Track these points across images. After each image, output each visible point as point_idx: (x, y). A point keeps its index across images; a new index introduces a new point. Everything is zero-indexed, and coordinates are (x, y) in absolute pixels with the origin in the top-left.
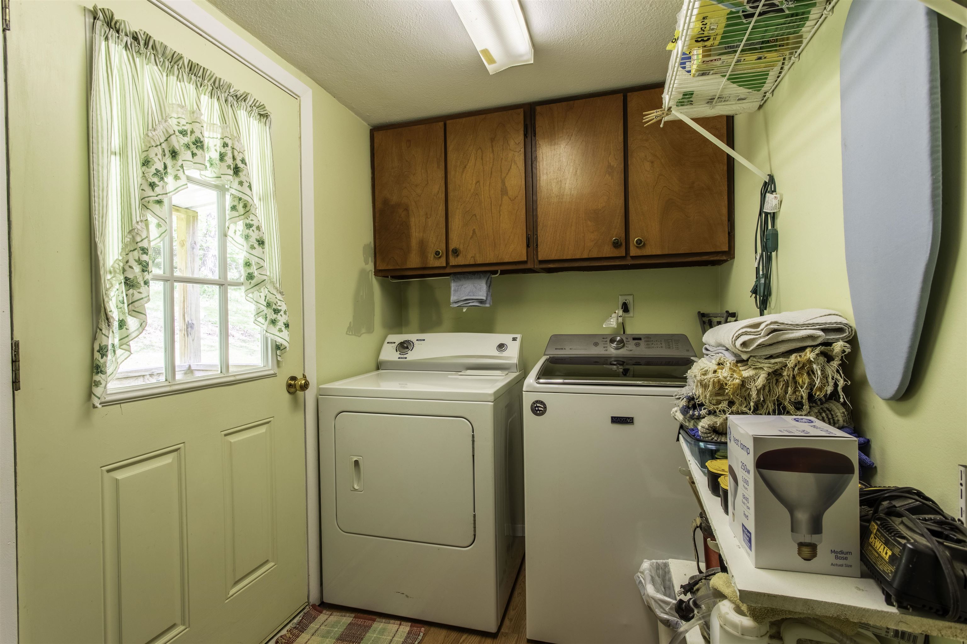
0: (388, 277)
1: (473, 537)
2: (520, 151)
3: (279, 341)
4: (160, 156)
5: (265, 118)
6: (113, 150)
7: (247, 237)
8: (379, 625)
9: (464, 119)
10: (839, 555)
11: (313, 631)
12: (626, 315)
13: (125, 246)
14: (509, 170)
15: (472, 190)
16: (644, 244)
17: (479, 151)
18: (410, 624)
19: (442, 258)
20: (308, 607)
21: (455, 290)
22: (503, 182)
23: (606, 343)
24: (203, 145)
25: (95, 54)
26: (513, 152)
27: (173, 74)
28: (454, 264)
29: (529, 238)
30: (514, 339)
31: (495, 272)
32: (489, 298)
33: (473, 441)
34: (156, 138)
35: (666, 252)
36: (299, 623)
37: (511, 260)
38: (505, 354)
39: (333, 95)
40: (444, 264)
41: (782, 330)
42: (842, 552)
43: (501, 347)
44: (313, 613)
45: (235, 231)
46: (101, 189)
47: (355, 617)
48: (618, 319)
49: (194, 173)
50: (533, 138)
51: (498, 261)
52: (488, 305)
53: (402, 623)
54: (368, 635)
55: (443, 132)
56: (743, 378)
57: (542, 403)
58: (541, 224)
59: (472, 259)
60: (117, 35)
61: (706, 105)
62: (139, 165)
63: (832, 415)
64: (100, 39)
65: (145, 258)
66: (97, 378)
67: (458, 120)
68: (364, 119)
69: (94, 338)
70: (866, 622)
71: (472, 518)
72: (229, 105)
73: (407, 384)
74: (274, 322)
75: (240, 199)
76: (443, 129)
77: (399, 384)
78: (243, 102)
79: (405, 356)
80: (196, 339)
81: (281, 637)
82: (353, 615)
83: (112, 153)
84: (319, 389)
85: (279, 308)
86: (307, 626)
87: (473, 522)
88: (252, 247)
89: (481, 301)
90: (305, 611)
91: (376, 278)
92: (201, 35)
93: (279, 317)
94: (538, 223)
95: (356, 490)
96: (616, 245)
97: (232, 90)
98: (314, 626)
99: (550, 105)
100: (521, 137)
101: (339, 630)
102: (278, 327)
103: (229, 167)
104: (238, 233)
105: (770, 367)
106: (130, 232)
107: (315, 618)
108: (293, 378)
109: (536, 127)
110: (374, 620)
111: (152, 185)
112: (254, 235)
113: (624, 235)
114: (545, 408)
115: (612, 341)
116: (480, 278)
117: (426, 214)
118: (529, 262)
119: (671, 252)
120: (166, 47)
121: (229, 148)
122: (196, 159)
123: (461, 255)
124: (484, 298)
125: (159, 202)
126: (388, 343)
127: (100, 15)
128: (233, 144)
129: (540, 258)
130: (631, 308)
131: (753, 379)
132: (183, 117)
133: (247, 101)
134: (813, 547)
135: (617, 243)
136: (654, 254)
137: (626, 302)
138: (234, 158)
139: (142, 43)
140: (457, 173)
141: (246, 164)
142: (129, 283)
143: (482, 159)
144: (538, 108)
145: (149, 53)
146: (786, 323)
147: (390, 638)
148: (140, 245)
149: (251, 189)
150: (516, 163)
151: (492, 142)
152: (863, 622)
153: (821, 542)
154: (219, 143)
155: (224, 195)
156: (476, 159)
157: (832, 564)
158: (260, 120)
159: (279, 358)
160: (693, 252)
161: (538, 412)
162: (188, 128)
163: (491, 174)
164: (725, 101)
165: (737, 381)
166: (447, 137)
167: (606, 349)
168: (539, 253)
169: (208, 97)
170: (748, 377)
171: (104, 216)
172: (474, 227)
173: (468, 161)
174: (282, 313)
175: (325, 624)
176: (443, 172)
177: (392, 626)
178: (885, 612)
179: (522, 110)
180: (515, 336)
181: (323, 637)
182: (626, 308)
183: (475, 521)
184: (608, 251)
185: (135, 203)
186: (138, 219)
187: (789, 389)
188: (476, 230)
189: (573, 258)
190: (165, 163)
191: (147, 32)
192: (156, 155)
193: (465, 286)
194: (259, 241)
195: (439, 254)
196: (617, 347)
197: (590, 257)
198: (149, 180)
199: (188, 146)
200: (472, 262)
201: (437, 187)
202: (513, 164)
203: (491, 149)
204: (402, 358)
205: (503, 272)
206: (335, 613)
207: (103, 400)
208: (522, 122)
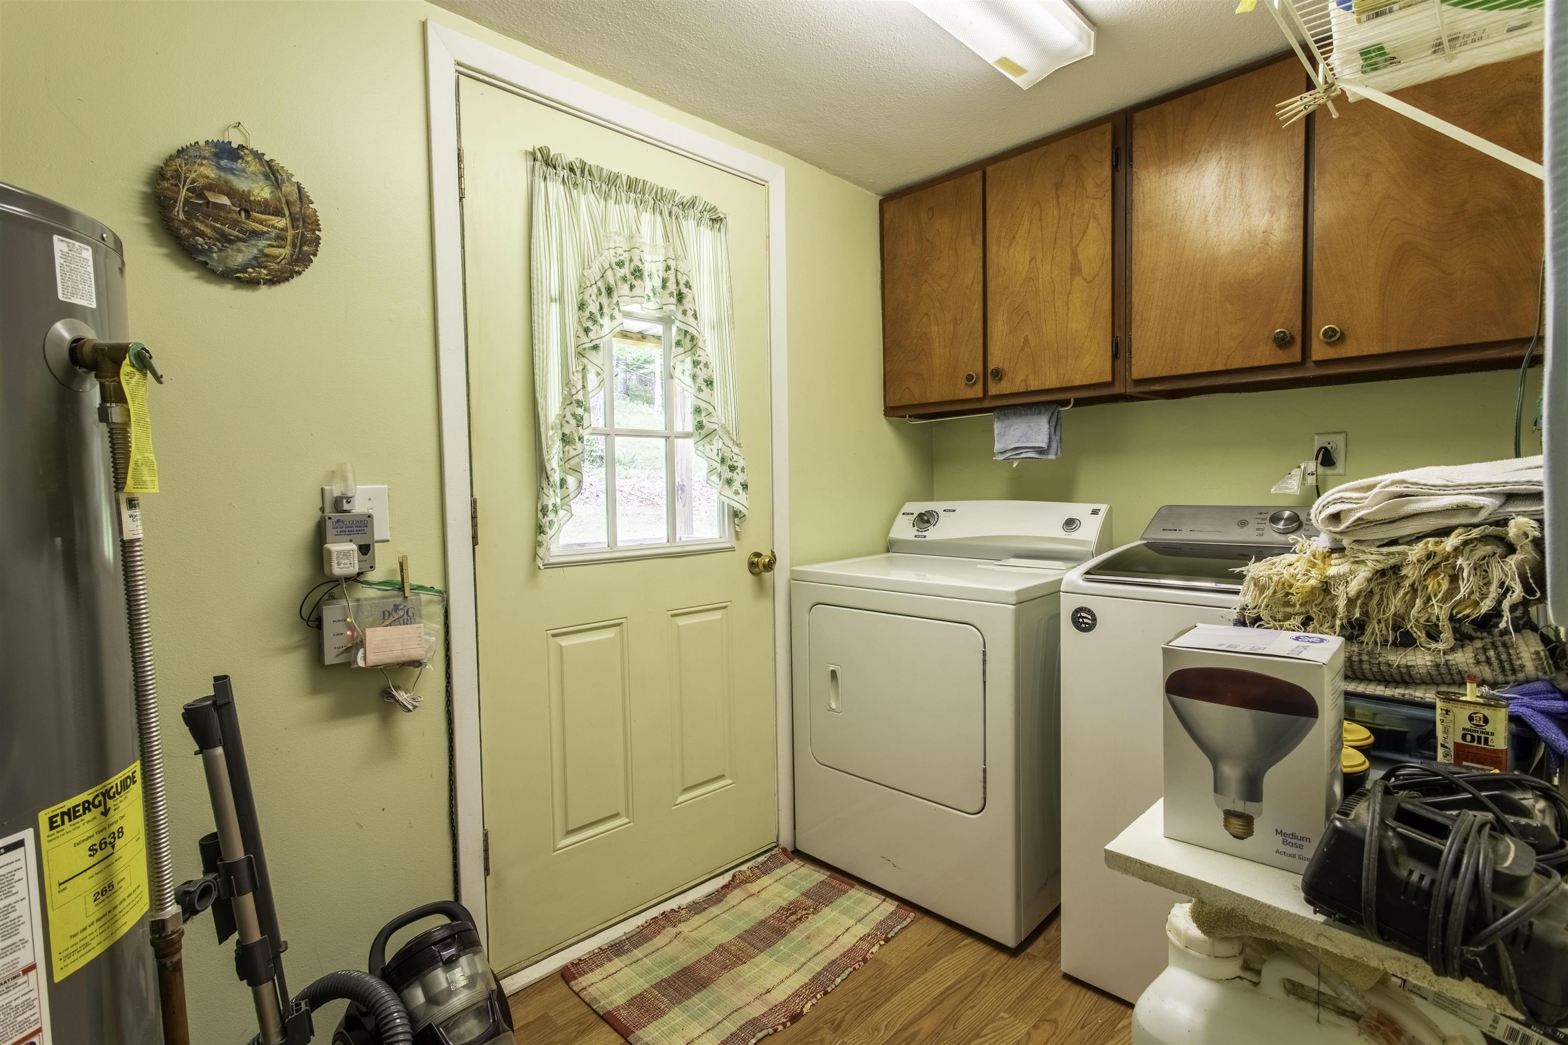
0: (905, 417)
1: (982, 802)
2: (1105, 196)
3: (737, 506)
4: (594, 297)
5: (719, 223)
6: (553, 297)
7: (694, 377)
8: (857, 893)
9: (1013, 160)
10: (1289, 840)
11: (778, 877)
12: (1329, 471)
13: (564, 399)
14: (1085, 232)
15: (1024, 274)
16: (1342, 334)
17: (1037, 207)
18: (897, 903)
19: (977, 385)
20: (776, 849)
21: (1000, 434)
22: (1075, 255)
23: (1264, 522)
24: (642, 274)
25: (535, 199)
26: (1092, 200)
27: (611, 198)
28: (994, 394)
29: (1117, 344)
30: (1095, 512)
31: (1065, 403)
32: (1054, 445)
33: (984, 661)
34: (591, 277)
35: (1392, 348)
36: (763, 864)
37: (1085, 382)
38: (1075, 535)
39: (817, 167)
40: (981, 395)
41: (1414, 496)
42: (1293, 836)
43: (1070, 523)
44: (783, 857)
45: (684, 371)
46: (541, 341)
47: (830, 876)
48: (1304, 479)
49: (634, 308)
50: (1129, 169)
51: (1064, 385)
52: (1052, 457)
53: (887, 899)
54: (840, 900)
55: (981, 186)
56: (1326, 577)
57: (1089, 611)
58: (1137, 318)
59: (1023, 383)
60: (555, 171)
61: (1434, 56)
62: (576, 308)
63: (1509, 654)
64: (539, 182)
65: (580, 411)
66: (540, 538)
67: (1003, 163)
68: (868, 188)
69: (538, 498)
70: (1272, 926)
71: (982, 774)
72: (674, 218)
73: (925, 576)
74: (729, 482)
75: (686, 332)
76: (981, 181)
77: (916, 575)
78: (691, 209)
79: (924, 534)
80: (687, 504)
81: (740, 872)
82: (829, 873)
83: (552, 300)
84: (792, 572)
85: (735, 464)
86: (771, 870)
87: (982, 779)
88: (700, 390)
89: (1040, 451)
90: (773, 852)
91: (886, 419)
92: (642, 141)
93: (735, 476)
94: (1133, 316)
95: (832, 710)
96: (1283, 342)
97: (677, 199)
98: (779, 872)
99: (1159, 106)
100: (1107, 171)
101: (807, 885)
102: (734, 488)
103: (671, 294)
104: (687, 373)
105: (1378, 561)
106: (567, 385)
107: (783, 864)
108: (758, 555)
109: (1134, 149)
110: (853, 887)
111: (587, 330)
112: (702, 375)
113: (1299, 323)
114: (1094, 619)
115: (1275, 519)
116: (1039, 413)
117: (955, 319)
118: (1117, 384)
119: (1403, 348)
120: (602, 169)
121: (673, 271)
122: (636, 291)
123: (1006, 379)
124: (1044, 445)
125: (596, 347)
126: (903, 514)
127: (539, 155)
128: (676, 265)
129: (1136, 375)
130: (1339, 458)
131: (1345, 579)
132: (621, 245)
133: (695, 208)
134: (1248, 822)
135: (1283, 339)
136: (1364, 353)
137: (1329, 447)
138: (678, 283)
139: (578, 172)
140: (1001, 249)
141: (690, 288)
142: (566, 440)
143: (1040, 219)
144: (1138, 116)
145: (585, 181)
146: (1423, 482)
147: (866, 911)
148: (575, 397)
149: (696, 318)
150: (1096, 218)
151: (1057, 189)
152: (1267, 925)
153: (1260, 814)
154: (662, 267)
155: (670, 329)
156: (1031, 222)
157: (1277, 851)
158: (713, 226)
159: (738, 528)
160: (1457, 343)
161: (1083, 625)
162: (625, 257)
163: (1055, 243)
164: (1473, 41)
165: (1313, 582)
166: (987, 193)
167: (1261, 532)
168: (1133, 368)
169: (650, 213)
170: (1334, 577)
171: (545, 370)
172: (1027, 333)
173: (1019, 227)
174: (739, 470)
175: (794, 873)
176: (980, 251)
177: (874, 899)
178: (1300, 917)
179: (1109, 124)
180: (1096, 506)
181: (787, 886)
182: (1327, 458)
183: (985, 778)
184: (1265, 354)
185: (572, 351)
186: (574, 369)
187: (1418, 600)
188: (1029, 337)
189: (1196, 371)
190: (600, 303)
191: (583, 159)
192: (590, 296)
193: (1014, 427)
194: (706, 382)
195: (972, 379)
196: (1284, 529)
197: (1229, 367)
198: (584, 325)
199: (624, 279)
200: (1022, 389)
201: (971, 276)
202: (1091, 221)
203: (1055, 201)
204: (919, 536)
205: (1079, 403)
206: (807, 866)
207: (546, 562)
208: (1109, 146)
